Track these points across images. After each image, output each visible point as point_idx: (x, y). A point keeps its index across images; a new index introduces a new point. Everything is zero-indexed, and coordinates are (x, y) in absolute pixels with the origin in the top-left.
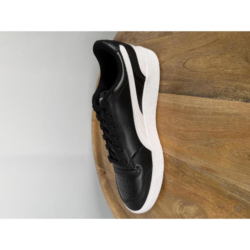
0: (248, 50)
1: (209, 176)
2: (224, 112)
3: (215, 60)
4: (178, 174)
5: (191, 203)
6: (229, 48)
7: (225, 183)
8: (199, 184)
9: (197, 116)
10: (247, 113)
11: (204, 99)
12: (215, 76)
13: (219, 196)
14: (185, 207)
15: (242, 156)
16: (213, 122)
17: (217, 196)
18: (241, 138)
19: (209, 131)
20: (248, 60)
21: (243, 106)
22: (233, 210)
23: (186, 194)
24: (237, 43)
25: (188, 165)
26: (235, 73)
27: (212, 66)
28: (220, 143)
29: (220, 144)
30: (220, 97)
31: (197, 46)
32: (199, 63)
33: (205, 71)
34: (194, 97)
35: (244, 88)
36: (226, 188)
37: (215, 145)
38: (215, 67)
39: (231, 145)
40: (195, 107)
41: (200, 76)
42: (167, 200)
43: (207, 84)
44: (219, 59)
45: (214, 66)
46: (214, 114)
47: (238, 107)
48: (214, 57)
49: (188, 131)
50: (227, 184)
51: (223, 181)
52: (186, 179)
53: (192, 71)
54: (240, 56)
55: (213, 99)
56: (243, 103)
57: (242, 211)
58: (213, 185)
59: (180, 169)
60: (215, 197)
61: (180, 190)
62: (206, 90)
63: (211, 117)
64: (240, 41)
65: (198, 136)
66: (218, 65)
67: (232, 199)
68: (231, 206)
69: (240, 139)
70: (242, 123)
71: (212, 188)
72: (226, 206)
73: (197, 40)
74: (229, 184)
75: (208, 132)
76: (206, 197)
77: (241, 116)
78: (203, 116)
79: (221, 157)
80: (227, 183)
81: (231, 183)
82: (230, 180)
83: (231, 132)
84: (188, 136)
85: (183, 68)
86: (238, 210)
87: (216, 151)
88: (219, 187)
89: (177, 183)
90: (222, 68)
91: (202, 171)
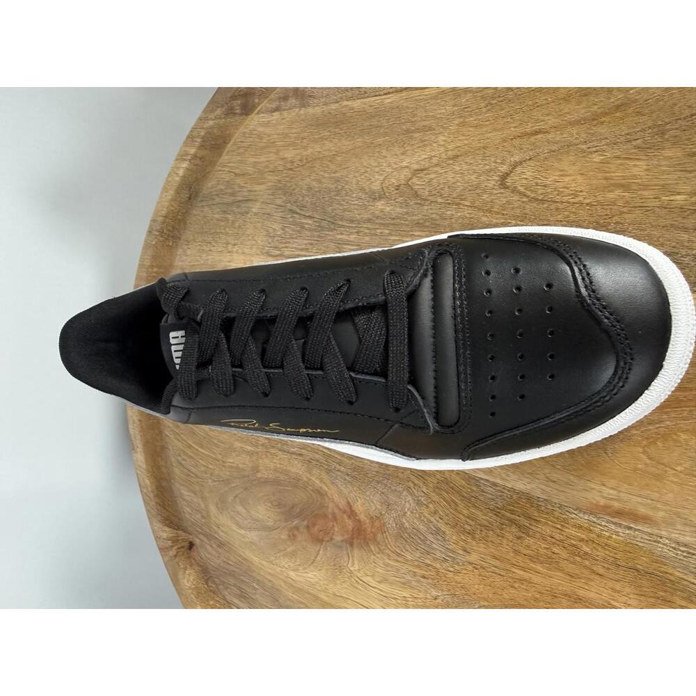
1: (623, 535)
3: (621, 164)
6: (676, 129)
7: (689, 553)
8: (587, 563)
12: (626, 216)
17: (658, 598)
25: (539, 501)
27: (614, 185)
28: (657, 426)
31: (552, 121)
32: (562, 175)
33: (587, 201)
37: (638, 432)
41: (568, 217)
44: (638, 163)
45: (622, 186)
48: (618, 157)
51: (681, 549)
52: (533, 547)
53: (537, 200)
58: (641, 563)
59: (508, 515)
61: (512, 587)
66: (635, 181)
71: (636, 574)
73: (553, 104)
79: (666, 471)
85: (502, 191)
87: (644, 452)
88: (664, 568)
89: (497, 563)
90: (651, 192)
91: (595, 520)
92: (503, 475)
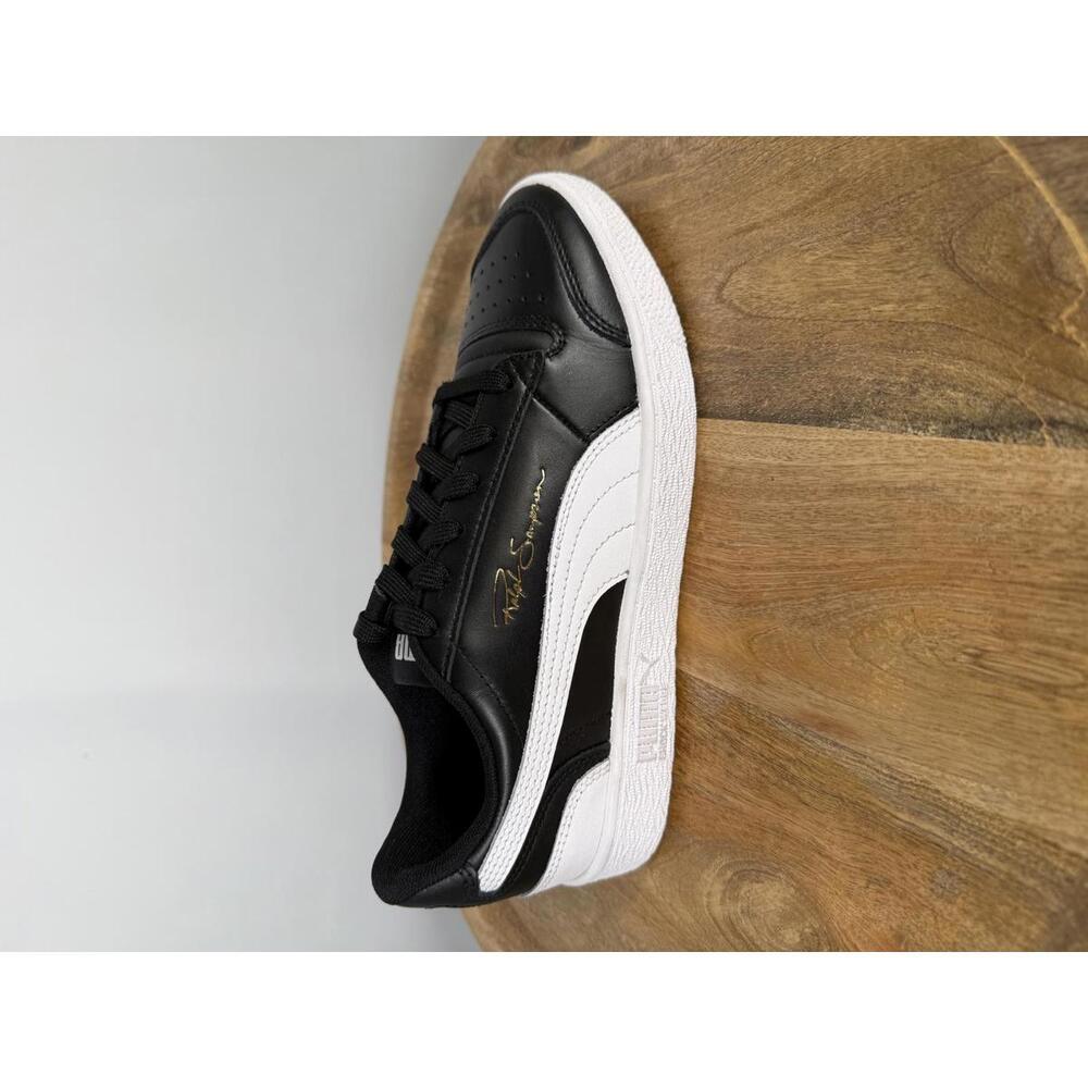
0: (953, 222)
1: (829, 754)
2: (875, 482)
3: (832, 266)
4: (711, 746)
5: (764, 868)
6: (884, 216)
7: (891, 777)
8: (794, 788)
9: (774, 504)
10: (959, 482)
11: (798, 431)
12: (837, 334)
13: (871, 835)
14: (745, 888)
15: (947, 663)
16: (833, 525)
17: (860, 835)
18: (943, 588)
19: (819, 563)
20: (955, 263)
21: (944, 455)
22: (922, 890)
23: (746, 834)
24: (913, 196)
25: (749, 708)
26: (911, 315)
27: (825, 293)
29: (865, 614)
30: (856, 420)
31: (766, 212)
32: (775, 283)
33: (799, 316)
34: (761, 425)
35: (944, 380)
36: (895, 799)
37: (846, 619)
38: (836, 295)
39: (906, 618)
40: (764, 467)
41: (780, 336)
42: (675, 860)
43: (809, 369)
44: (849, 263)
45: (833, 294)
46: (836, 491)
47: (927, 457)
48: (829, 257)
49: (743, 567)
50: (896, 782)
51: (884, 771)
52: (744, 767)
53: (751, 316)
54: (926, 247)
55: (833, 429)
56: (943, 439)
57: (957, 892)
58: (845, 789)
59: (720, 725)
60: (854, 837)
61: (724, 817)
62: (803, 392)
63: (825, 503)
64: (922, 188)
65: (778, 586)
66: (846, 287)
67: (918, 846)
68: (915, 874)
69: (940, 589)
70: (944, 522)
71: (841, 803)
72: (896, 873)
73: (767, 190)
74: (902, 782)
75: (817, 568)
76: (822, 843)
77: (939, 497)
78: (797, 502)
79: (872, 670)
80: (896, 779)
81: (911, 777)
82: (908, 764)
83: (906, 561)
84: (744, 587)
85: (718, 306)
86: (941, 890)
87: (852, 645)
88: (868, 797)
89: (711, 788)
90: (861, 301)
91: (802, 733)
92: (717, 675)
